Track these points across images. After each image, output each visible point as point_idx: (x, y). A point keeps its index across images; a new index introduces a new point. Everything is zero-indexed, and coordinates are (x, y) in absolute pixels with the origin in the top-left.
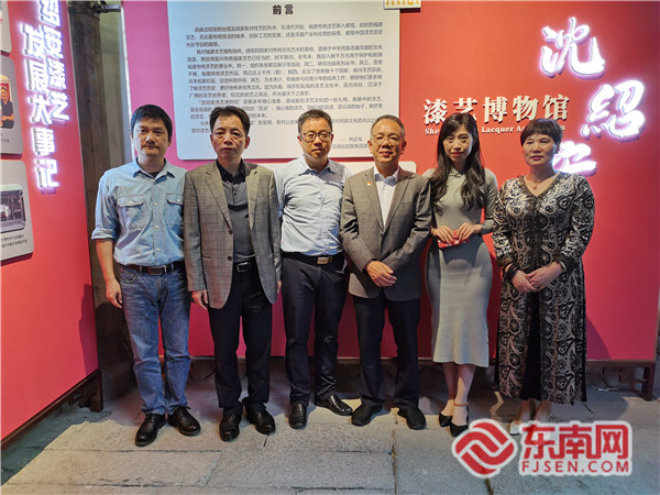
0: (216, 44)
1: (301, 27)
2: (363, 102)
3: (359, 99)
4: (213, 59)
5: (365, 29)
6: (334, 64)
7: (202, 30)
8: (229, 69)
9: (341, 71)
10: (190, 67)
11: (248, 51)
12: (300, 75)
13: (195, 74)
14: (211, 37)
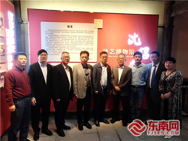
0: (53, 34)
1: (74, 31)
2: (89, 49)
3: (88, 48)
4: (52, 37)
5: (90, 32)
6: (82, 40)
7: (49, 30)
8: (56, 40)
9: (84, 41)
10: (46, 39)
11: (61, 36)
12: (74, 42)
13: (47, 41)
14: (52, 32)
